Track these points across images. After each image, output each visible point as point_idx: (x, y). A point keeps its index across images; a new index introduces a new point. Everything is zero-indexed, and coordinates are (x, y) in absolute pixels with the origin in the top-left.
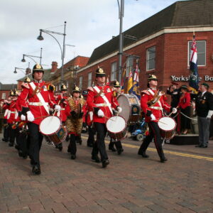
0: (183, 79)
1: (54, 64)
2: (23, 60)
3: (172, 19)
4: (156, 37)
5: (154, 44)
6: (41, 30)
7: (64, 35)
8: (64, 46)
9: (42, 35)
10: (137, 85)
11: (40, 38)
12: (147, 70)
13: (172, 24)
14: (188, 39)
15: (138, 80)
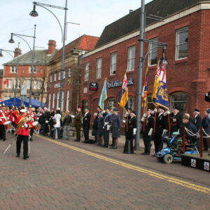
1: (52, 43)
2: (11, 41)
4: (190, 15)
6: (35, 3)
7: (66, 9)
8: (65, 24)
9: (36, 10)
10: (164, 87)
11: (34, 13)
12: (177, 59)
15: (165, 81)
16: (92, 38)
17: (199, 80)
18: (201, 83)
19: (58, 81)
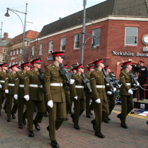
0: (121, 54)
3: (113, 9)
5: (99, 27)
7: (26, 14)
8: (25, 22)
11: (7, 15)
13: (113, 13)
14: (125, 25)
16: (36, 32)
17: (107, 58)
18: (108, 59)
19: (13, 56)
